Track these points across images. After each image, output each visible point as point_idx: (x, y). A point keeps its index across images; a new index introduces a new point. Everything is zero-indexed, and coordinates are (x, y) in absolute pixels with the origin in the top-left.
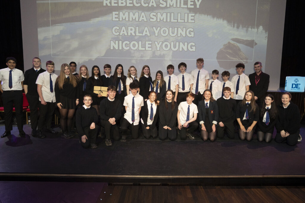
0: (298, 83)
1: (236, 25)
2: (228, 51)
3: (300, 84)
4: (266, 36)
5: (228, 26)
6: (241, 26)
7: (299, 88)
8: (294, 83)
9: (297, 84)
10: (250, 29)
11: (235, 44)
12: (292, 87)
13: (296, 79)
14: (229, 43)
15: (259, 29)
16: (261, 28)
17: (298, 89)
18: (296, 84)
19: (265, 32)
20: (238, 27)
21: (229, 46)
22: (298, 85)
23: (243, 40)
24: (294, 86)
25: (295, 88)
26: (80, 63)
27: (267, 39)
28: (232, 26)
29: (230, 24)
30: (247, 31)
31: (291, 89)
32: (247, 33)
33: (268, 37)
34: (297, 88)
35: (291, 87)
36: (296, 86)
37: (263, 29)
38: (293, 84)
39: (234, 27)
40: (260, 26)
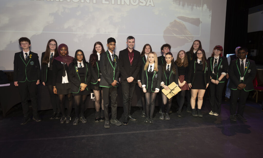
1: (181, 3)
2: (174, 29)
4: (210, 15)
5: (174, 3)
6: (186, 4)
10: (195, 7)
11: (180, 22)
14: (175, 21)
15: (203, 8)
16: (205, 6)
19: (209, 11)
20: (183, 5)
21: (175, 25)
23: (188, 18)
26: (13, 42)
27: (211, 18)
28: (178, 4)
29: (175, 2)
30: (192, 9)
32: (192, 11)
33: (212, 15)
37: (207, 8)
39: (179, 4)
40: (205, 5)
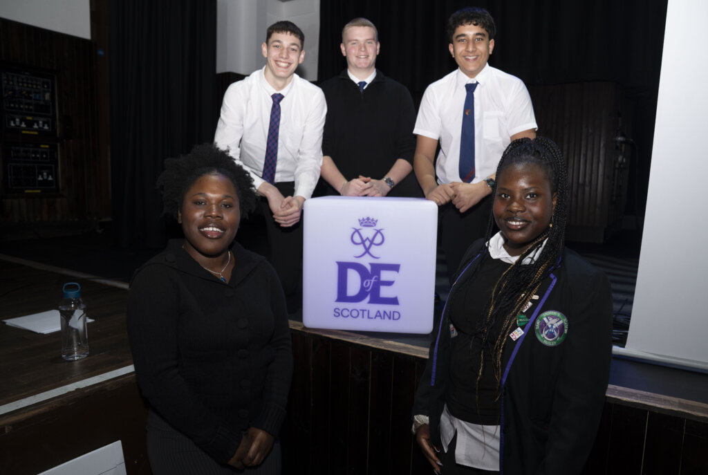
0: (383, 254)
3: (395, 268)
7: (394, 301)
8: (351, 253)
9: (377, 268)
12: (342, 296)
13: (368, 222)
17: (389, 308)
18: (366, 262)
22: (385, 275)
24: (354, 283)
25: (364, 304)
31: (338, 313)
34: (376, 299)
35: (334, 293)
36: (370, 283)
38: (343, 268)
